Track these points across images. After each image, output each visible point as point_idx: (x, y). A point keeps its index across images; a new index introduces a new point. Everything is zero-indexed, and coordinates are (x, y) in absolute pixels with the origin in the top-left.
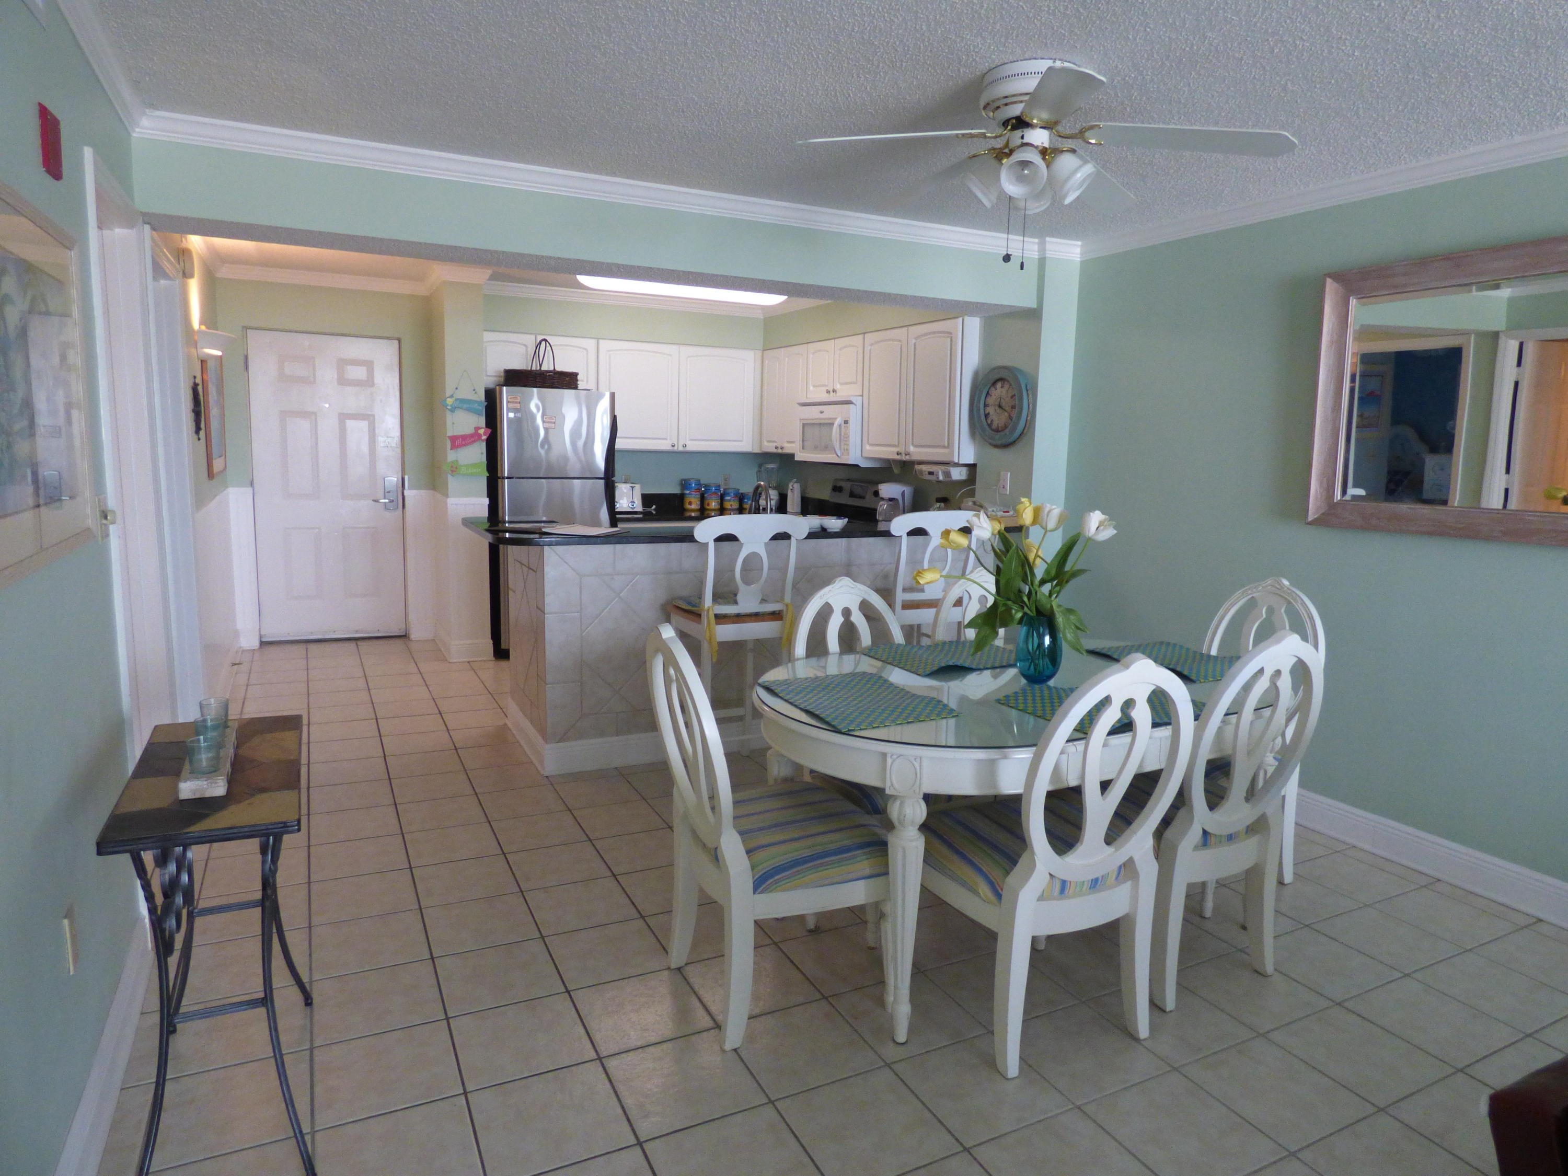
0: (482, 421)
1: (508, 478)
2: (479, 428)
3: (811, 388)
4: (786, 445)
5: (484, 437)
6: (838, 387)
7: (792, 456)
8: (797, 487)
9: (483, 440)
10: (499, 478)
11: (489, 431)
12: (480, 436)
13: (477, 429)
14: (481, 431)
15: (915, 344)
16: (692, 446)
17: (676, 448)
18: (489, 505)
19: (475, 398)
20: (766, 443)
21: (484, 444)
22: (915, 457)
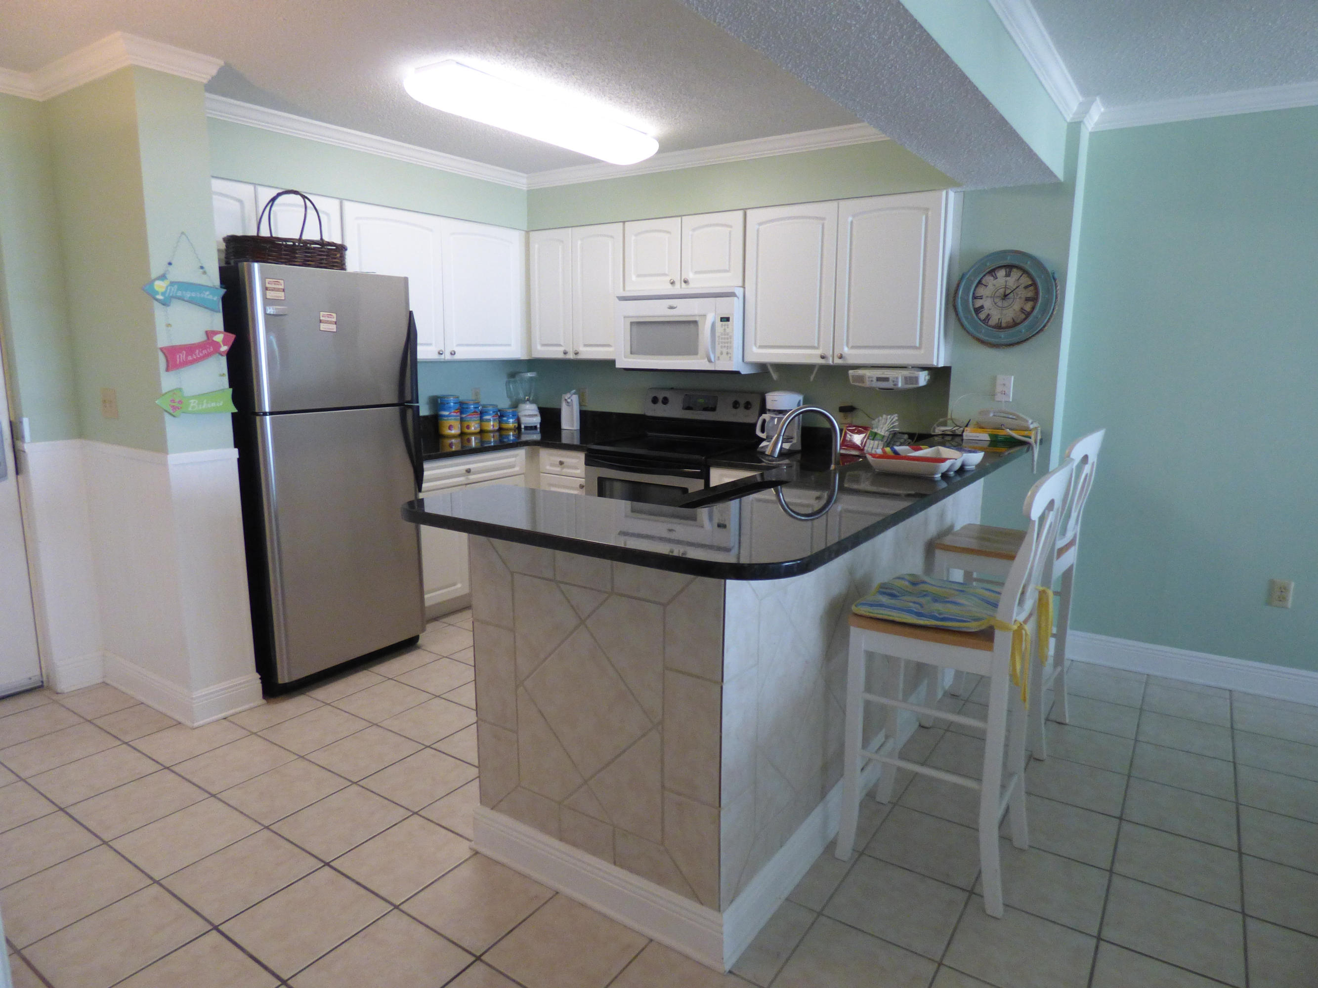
0: (217, 321)
1: (271, 413)
2: (216, 333)
3: (634, 278)
4: (582, 349)
5: (224, 348)
6: (691, 276)
7: (613, 362)
8: (575, 399)
9: (221, 354)
10: (257, 414)
11: (232, 337)
12: (216, 345)
13: (210, 334)
14: (219, 338)
15: (852, 222)
16: (463, 354)
17: (442, 357)
18: (239, 460)
19: (203, 280)
20: (539, 347)
21: (224, 361)
22: (851, 361)
